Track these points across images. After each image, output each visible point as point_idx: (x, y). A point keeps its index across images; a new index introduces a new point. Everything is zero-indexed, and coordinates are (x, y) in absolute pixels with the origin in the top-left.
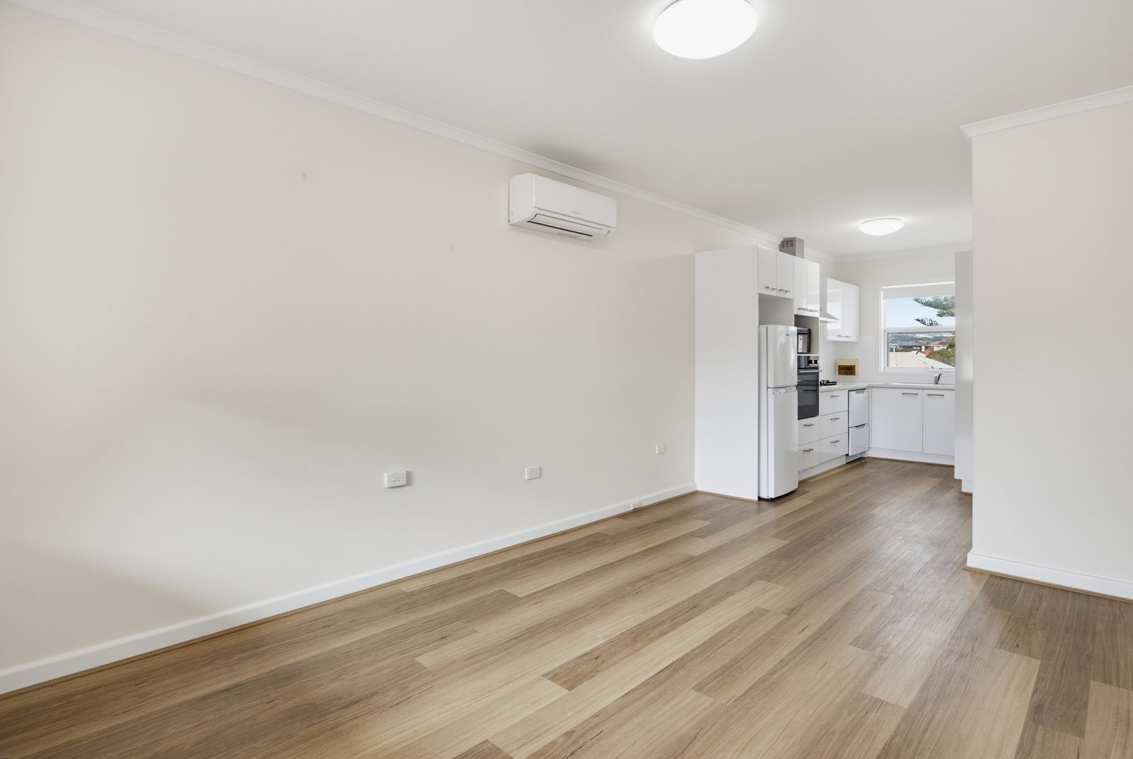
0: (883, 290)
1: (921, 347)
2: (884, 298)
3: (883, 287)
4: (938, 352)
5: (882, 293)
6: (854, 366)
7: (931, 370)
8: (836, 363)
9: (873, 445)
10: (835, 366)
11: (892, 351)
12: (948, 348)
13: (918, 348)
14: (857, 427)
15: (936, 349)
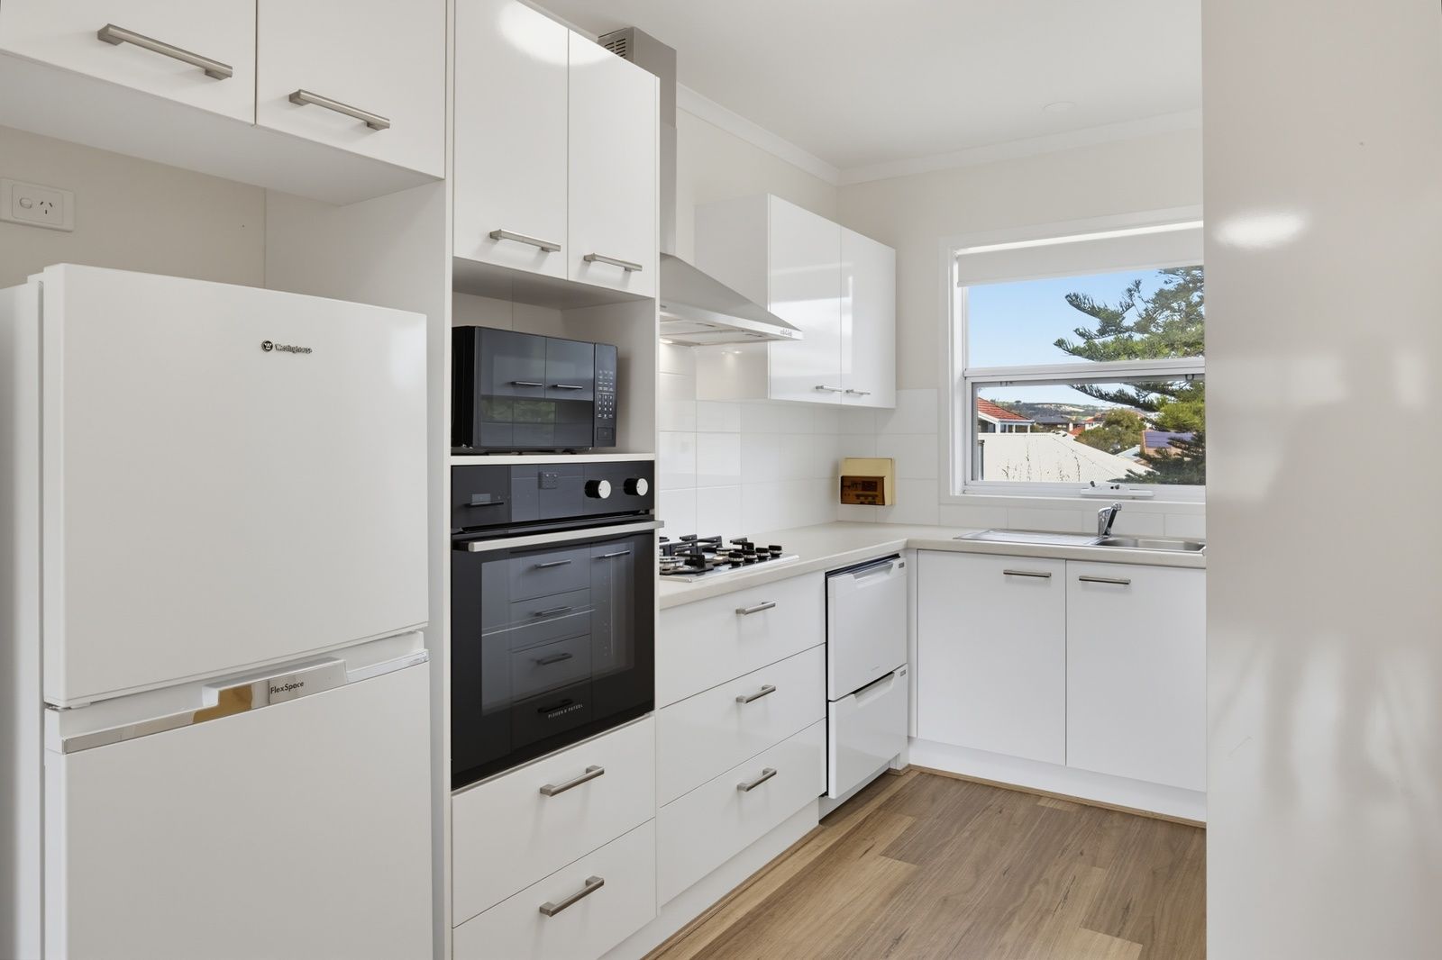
0: (958, 258)
1: (1068, 425)
2: (959, 285)
3: (960, 252)
4: (1091, 432)
5: (956, 267)
6: (882, 479)
7: (1090, 491)
8: (836, 467)
9: (923, 731)
10: (834, 478)
11: (1010, 431)
12: (1105, 426)
13: (1065, 426)
14: (854, 693)
15: (1088, 427)
